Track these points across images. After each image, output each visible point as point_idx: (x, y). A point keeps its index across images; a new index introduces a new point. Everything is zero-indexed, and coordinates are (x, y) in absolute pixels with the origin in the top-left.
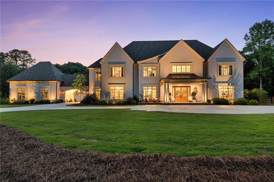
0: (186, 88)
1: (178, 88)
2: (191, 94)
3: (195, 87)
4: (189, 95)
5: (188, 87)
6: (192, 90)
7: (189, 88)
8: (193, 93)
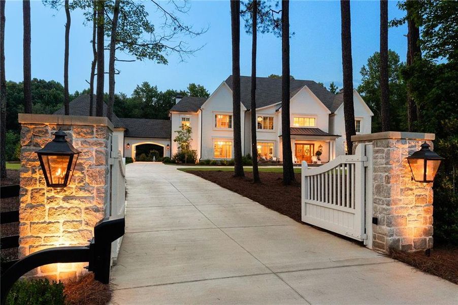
0: (309, 146)
1: (300, 145)
2: (315, 154)
3: (319, 145)
4: (312, 155)
5: (312, 144)
6: (316, 149)
7: (312, 146)
8: (317, 152)
